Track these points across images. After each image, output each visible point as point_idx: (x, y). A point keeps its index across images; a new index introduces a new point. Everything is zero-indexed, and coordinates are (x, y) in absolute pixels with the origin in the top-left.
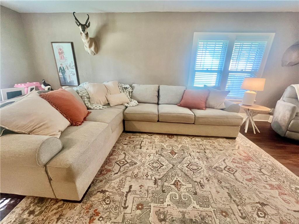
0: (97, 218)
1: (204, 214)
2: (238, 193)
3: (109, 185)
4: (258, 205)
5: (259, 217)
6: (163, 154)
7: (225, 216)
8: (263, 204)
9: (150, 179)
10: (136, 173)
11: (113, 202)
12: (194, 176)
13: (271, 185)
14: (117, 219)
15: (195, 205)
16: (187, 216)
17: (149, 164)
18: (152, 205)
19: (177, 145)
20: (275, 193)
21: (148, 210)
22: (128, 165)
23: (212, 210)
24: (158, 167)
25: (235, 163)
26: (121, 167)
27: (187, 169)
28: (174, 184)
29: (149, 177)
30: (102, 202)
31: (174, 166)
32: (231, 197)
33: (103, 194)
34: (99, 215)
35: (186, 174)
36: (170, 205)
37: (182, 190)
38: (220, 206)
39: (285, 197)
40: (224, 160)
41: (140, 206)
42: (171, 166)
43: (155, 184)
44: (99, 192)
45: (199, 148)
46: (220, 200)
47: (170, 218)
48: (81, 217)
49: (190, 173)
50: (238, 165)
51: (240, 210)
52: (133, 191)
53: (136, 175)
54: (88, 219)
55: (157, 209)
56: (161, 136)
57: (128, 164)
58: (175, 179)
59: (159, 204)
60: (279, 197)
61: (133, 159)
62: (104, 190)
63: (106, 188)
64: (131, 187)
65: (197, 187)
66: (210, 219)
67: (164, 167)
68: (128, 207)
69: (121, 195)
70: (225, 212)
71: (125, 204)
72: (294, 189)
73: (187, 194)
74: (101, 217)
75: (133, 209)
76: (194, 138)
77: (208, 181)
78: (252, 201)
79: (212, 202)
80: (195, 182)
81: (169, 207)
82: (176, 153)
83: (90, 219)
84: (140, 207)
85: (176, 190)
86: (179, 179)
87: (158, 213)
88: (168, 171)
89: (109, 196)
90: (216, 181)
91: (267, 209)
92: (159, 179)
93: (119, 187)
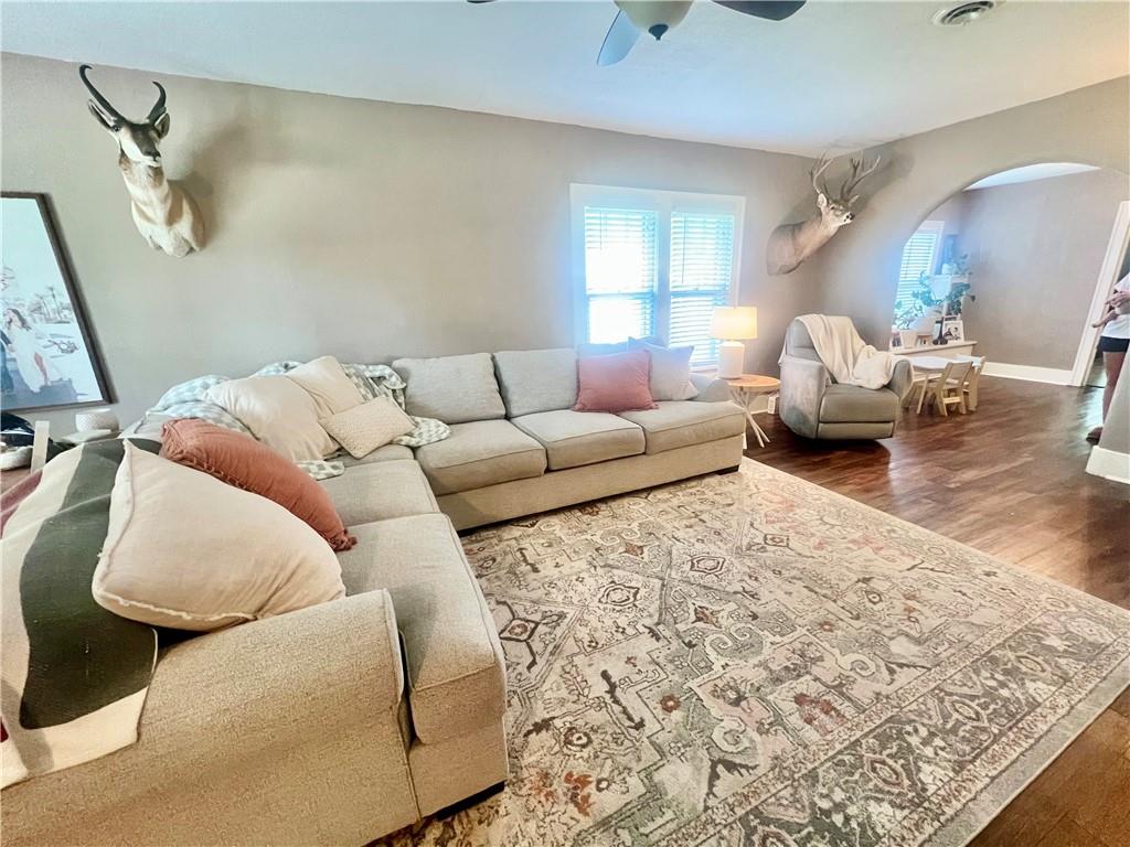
0: (592, 789)
1: (797, 645)
2: (819, 579)
3: (540, 702)
4: (860, 584)
5: (875, 603)
6: (611, 562)
7: (831, 631)
8: (866, 580)
9: (635, 636)
10: (587, 639)
11: (596, 731)
12: (724, 584)
13: (853, 541)
14: (643, 758)
15: (772, 639)
16: (774, 667)
17: (600, 601)
18: (693, 684)
19: (626, 526)
20: (867, 552)
21: (694, 700)
22: (541, 629)
23: (804, 631)
24: (629, 599)
25: (773, 522)
26: (528, 644)
27: (697, 574)
28: (699, 619)
29: (630, 631)
30: (565, 749)
31: (662, 579)
32: (816, 593)
33: (547, 730)
34: (590, 779)
35: (705, 587)
36: (727, 664)
37: (724, 622)
38: (811, 617)
39: (883, 552)
40: (752, 525)
41: (669, 703)
42: (658, 583)
43: (658, 639)
44: (529, 732)
45: (682, 518)
46: (801, 607)
47: (749, 687)
48: (542, 816)
49: (710, 580)
50: (782, 525)
51: (843, 608)
52: (622, 682)
53: (592, 642)
54: (571, 806)
55: (710, 687)
56: (562, 516)
57: (540, 626)
58: (692, 608)
59: (705, 676)
60: (876, 557)
61: (544, 608)
62: (538, 720)
63: (540, 715)
64: (605, 675)
65: (747, 602)
66: (813, 648)
67: (642, 592)
68: (642, 720)
69: (600, 704)
70: (826, 623)
71: (630, 719)
72: (885, 534)
73: (739, 625)
74: (599, 782)
75: (660, 718)
76: (651, 495)
77: (756, 579)
78: (849, 583)
79: (793, 617)
80: (735, 593)
81: (728, 669)
82: (641, 548)
83: (577, 804)
84: (671, 703)
85: (713, 627)
86: (698, 604)
87: (717, 693)
88: (660, 598)
89: (568, 725)
90: (769, 574)
91: (875, 584)
92: (658, 624)
93: (576, 692)
